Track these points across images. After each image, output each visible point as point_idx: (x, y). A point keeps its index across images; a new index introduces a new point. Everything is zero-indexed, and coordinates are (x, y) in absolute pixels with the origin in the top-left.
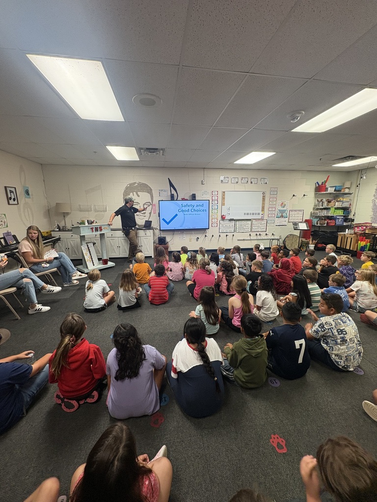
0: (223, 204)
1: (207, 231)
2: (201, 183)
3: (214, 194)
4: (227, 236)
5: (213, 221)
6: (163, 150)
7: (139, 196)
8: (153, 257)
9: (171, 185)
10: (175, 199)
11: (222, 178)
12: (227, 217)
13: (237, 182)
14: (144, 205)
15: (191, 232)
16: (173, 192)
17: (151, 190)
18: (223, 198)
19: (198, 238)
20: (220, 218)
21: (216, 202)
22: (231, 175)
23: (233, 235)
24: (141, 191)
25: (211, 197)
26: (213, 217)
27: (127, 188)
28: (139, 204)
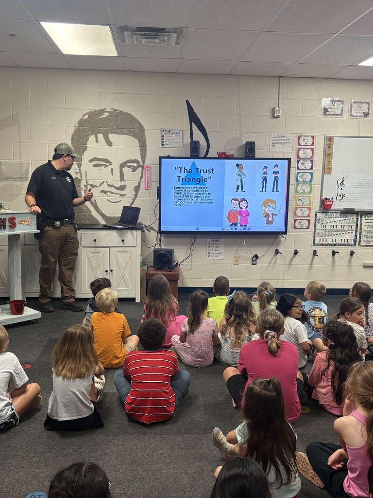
0: (327, 170)
1: (282, 238)
2: (269, 113)
3: (302, 142)
4: (334, 253)
5: (299, 213)
6: (178, 31)
7: (109, 143)
8: (138, 300)
9: (194, 118)
10: (202, 153)
11: (326, 102)
12: (338, 205)
13: (366, 115)
14: (122, 166)
15: (238, 240)
16: (198, 136)
17: (142, 129)
18: (328, 155)
19: (256, 256)
20: (316, 206)
21: (308, 164)
22: (350, 95)
23: (352, 253)
24: (116, 133)
25: (295, 152)
26: (300, 203)
27: (82, 122)
28: (110, 163)
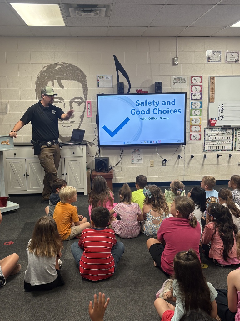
0: (211, 99)
1: (183, 148)
2: (171, 62)
3: (194, 81)
4: (218, 156)
5: (193, 129)
6: (106, 7)
7: (62, 87)
8: (85, 193)
9: (119, 67)
10: (126, 91)
11: (209, 53)
12: (220, 123)
13: (237, 61)
14: (71, 102)
15: (153, 150)
16: (123, 79)
17: (84, 76)
18: (212, 89)
19: (165, 160)
20: (205, 125)
21: (199, 96)
22: (225, 48)
23: (230, 156)
24: (66, 79)
25: (189, 88)
26: (194, 123)
27: (42, 73)
28: (63, 100)
